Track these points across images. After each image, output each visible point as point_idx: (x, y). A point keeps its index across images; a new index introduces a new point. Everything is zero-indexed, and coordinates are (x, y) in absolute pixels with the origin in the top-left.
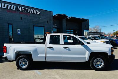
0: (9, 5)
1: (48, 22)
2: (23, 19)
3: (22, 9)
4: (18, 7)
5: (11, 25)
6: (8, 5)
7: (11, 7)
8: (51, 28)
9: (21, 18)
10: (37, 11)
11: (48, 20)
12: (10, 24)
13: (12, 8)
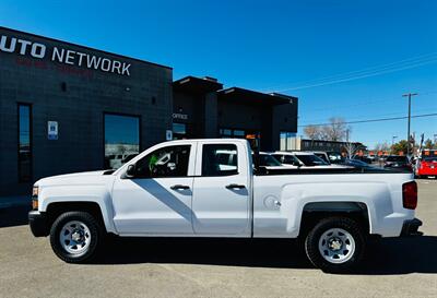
0: (25, 43)
1: (154, 100)
2: (68, 89)
3: (68, 57)
4: (56, 49)
5: (27, 108)
6: (20, 41)
7: (29, 48)
8: (163, 120)
9: (64, 87)
10: (117, 65)
11: (156, 95)
12: (25, 104)
13: (33, 53)
